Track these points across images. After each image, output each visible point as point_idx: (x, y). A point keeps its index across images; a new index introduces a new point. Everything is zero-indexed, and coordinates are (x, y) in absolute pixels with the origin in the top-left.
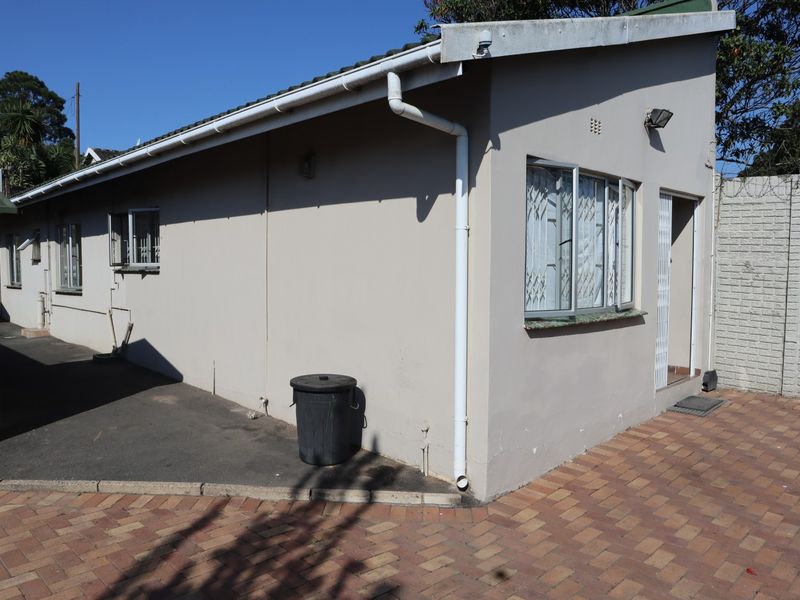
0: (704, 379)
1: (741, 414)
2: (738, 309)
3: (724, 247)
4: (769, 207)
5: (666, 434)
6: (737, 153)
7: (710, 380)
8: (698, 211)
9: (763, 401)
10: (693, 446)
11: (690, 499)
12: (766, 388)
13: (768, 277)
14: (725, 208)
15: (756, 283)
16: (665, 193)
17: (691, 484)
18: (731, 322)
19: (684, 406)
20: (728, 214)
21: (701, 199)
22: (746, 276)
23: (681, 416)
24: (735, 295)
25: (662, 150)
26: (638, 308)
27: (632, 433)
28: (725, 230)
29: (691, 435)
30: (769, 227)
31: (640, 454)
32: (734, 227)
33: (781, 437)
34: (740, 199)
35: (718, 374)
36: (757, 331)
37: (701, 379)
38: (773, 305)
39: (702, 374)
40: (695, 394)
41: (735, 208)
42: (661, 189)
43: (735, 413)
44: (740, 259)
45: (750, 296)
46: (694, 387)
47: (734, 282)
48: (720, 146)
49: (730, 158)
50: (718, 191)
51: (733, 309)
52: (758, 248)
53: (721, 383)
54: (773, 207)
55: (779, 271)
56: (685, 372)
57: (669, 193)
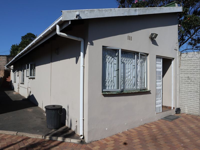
0: (176, 110)
1: (183, 121)
2: (186, 90)
3: (182, 73)
4: (194, 61)
5: (155, 126)
6: (197, 47)
7: (178, 110)
8: (173, 62)
9: (192, 117)
10: (161, 130)
11: (149, 147)
12: (195, 114)
13: (194, 81)
14: (182, 61)
15: (191, 83)
16: (158, 57)
17: (152, 142)
18: (184, 94)
19: (166, 118)
20: (183, 63)
21: (173, 59)
22: (188, 80)
23: (164, 121)
24: (185, 86)
25: (158, 46)
26: (149, 89)
27: (145, 125)
28: (182, 67)
29: (163, 127)
30: (194, 66)
31: (143, 132)
32: (184, 67)
33: (191, 129)
34: (186, 59)
35: (180, 108)
36: (191, 96)
37: (175, 110)
38: (196, 89)
39: (175, 109)
40: (173, 114)
41: (185, 61)
42: (156, 56)
44: (186, 76)
45: (190, 86)
46: (173, 112)
47: (185, 82)
48: (192, 46)
49: (195, 49)
50: (180, 57)
51: (185, 90)
52: (191, 73)
53: (182, 111)
54: (195, 61)
55: (197, 79)
56: (170, 108)
57: (161, 57)
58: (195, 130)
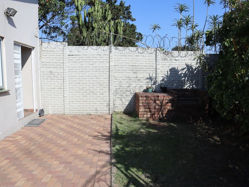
0: (39, 112)
1: (51, 123)
2: (49, 87)
3: (43, 66)
4: (56, 52)
5: (21, 137)
6: (52, 37)
7: (41, 113)
8: (33, 52)
9: (59, 117)
10: (31, 140)
11: (26, 164)
12: (60, 113)
13: (58, 76)
14: (43, 52)
15: (54, 78)
16: (16, 44)
17: (27, 157)
18: (47, 92)
19: (31, 124)
20: (44, 54)
21: (34, 48)
22: (50, 76)
23: (29, 128)
24: (47, 82)
25: (16, 28)
26: (6, 89)
27: (7, 139)
28: (43, 60)
29: (32, 135)
30: (57, 59)
31: (8, 148)
32: (46, 59)
33: (62, 129)
34: (48, 50)
35: (44, 109)
36: (55, 94)
37: (38, 113)
38: (60, 85)
39: (38, 111)
40: (36, 118)
41: (46, 52)
42: (14, 41)
43: (49, 123)
44: (49, 70)
45: (53, 82)
46: (36, 116)
47: (47, 78)
48: (46, 34)
49: (50, 38)
50: (40, 46)
51: (47, 87)
52: (54, 66)
53: (46, 113)
54: (58, 52)
55: (61, 74)
56: (32, 111)
57: (19, 44)
58: (67, 130)
